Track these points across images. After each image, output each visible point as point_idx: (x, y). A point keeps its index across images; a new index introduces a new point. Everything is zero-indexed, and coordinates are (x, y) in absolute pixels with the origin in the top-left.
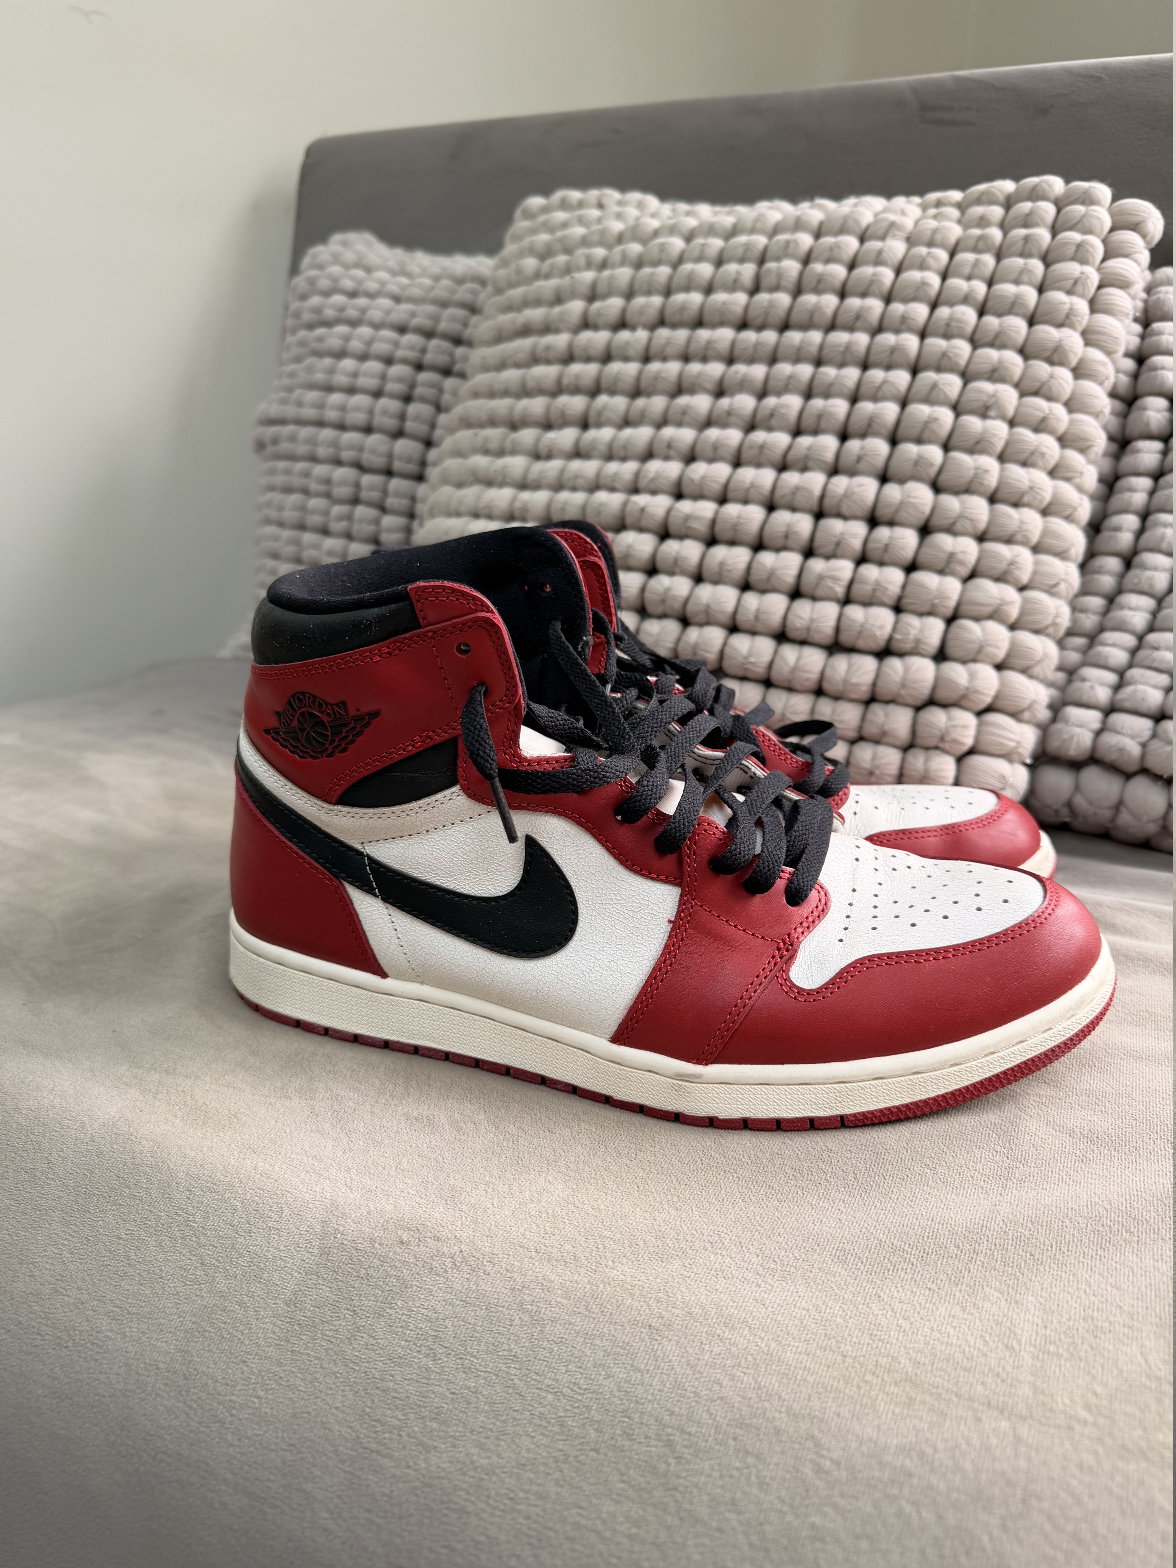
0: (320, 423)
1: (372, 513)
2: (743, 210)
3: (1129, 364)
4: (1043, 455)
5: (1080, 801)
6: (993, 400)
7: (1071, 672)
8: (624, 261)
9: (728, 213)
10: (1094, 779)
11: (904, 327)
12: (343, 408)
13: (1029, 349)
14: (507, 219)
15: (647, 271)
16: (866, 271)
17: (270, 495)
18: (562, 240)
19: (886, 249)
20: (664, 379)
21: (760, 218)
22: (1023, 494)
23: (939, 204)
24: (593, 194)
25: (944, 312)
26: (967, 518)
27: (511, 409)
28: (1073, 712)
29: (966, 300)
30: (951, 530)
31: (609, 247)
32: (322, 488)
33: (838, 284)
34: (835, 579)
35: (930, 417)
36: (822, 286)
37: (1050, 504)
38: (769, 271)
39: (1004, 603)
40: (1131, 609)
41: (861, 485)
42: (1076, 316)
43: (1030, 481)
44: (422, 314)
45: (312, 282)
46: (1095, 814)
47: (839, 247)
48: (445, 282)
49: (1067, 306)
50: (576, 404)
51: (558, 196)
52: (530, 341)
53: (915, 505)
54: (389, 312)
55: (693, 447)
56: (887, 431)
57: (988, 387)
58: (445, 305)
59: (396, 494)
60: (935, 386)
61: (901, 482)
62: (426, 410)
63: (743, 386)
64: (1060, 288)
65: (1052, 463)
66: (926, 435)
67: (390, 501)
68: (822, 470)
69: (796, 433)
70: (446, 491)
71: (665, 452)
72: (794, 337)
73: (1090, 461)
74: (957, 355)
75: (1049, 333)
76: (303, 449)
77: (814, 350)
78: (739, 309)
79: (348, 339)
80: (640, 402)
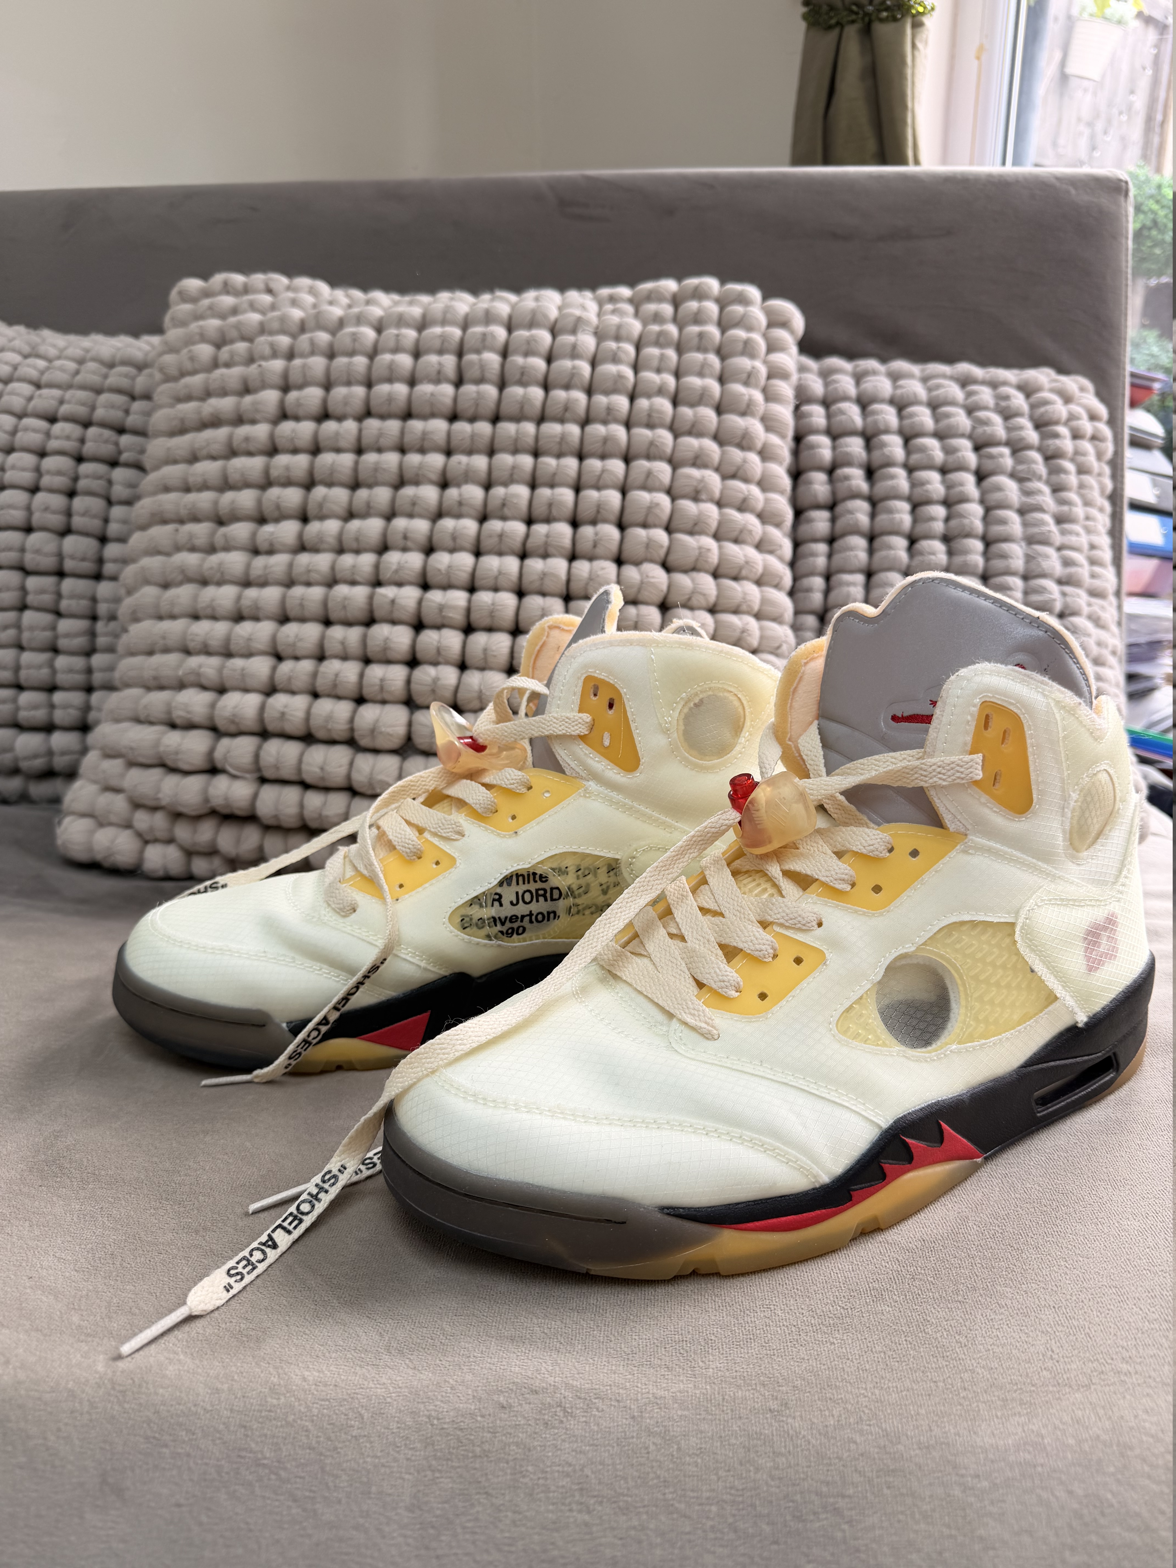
1: (46, 618)
2: (425, 300)
4: (750, 532)
6: (702, 484)
8: (314, 350)
9: (411, 303)
11: (610, 418)
13: (721, 436)
15: (341, 361)
16: (565, 364)
18: (237, 327)
19: (579, 343)
20: (384, 470)
21: (447, 310)
22: (740, 568)
23: (612, 299)
24: (258, 279)
25: (643, 403)
26: (699, 593)
27: (215, 503)
29: (661, 391)
30: (688, 605)
31: (294, 336)
33: (540, 376)
35: (650, 502)
36: (525, 378)
37: (763, 575)
38: (471, 363)
41: (603, 569)
42: (755, 406)
43: (745, 556)
44: (72, 401)
47: (535, 341)
48: (92, 365)
49: (746, 398)
50: (292, 496)
51: (218, 278)
52: (223, 432)
53: (653, 585)
54: (30, 399)
55: (430, 538)
56: (614, 516)
57: (695, 473)
58: (98, 391)
59: (72, 596)
60: (649, 474)
61: (637, 563)
62: (97, 504)
63: (467, 477)
64: (736, 381)
65: (757, 538)
66: (650, 520)
67: (64, 604)
68: (562, 556)
69: (530, 522)
70: (149, 593)
71: (401, 543)
72: (508, 428)
73: (784, 535)
74: (662, 443)
75: (735, 421)
77: (530, 441)
78: (448, 401)
80: (363, 493)
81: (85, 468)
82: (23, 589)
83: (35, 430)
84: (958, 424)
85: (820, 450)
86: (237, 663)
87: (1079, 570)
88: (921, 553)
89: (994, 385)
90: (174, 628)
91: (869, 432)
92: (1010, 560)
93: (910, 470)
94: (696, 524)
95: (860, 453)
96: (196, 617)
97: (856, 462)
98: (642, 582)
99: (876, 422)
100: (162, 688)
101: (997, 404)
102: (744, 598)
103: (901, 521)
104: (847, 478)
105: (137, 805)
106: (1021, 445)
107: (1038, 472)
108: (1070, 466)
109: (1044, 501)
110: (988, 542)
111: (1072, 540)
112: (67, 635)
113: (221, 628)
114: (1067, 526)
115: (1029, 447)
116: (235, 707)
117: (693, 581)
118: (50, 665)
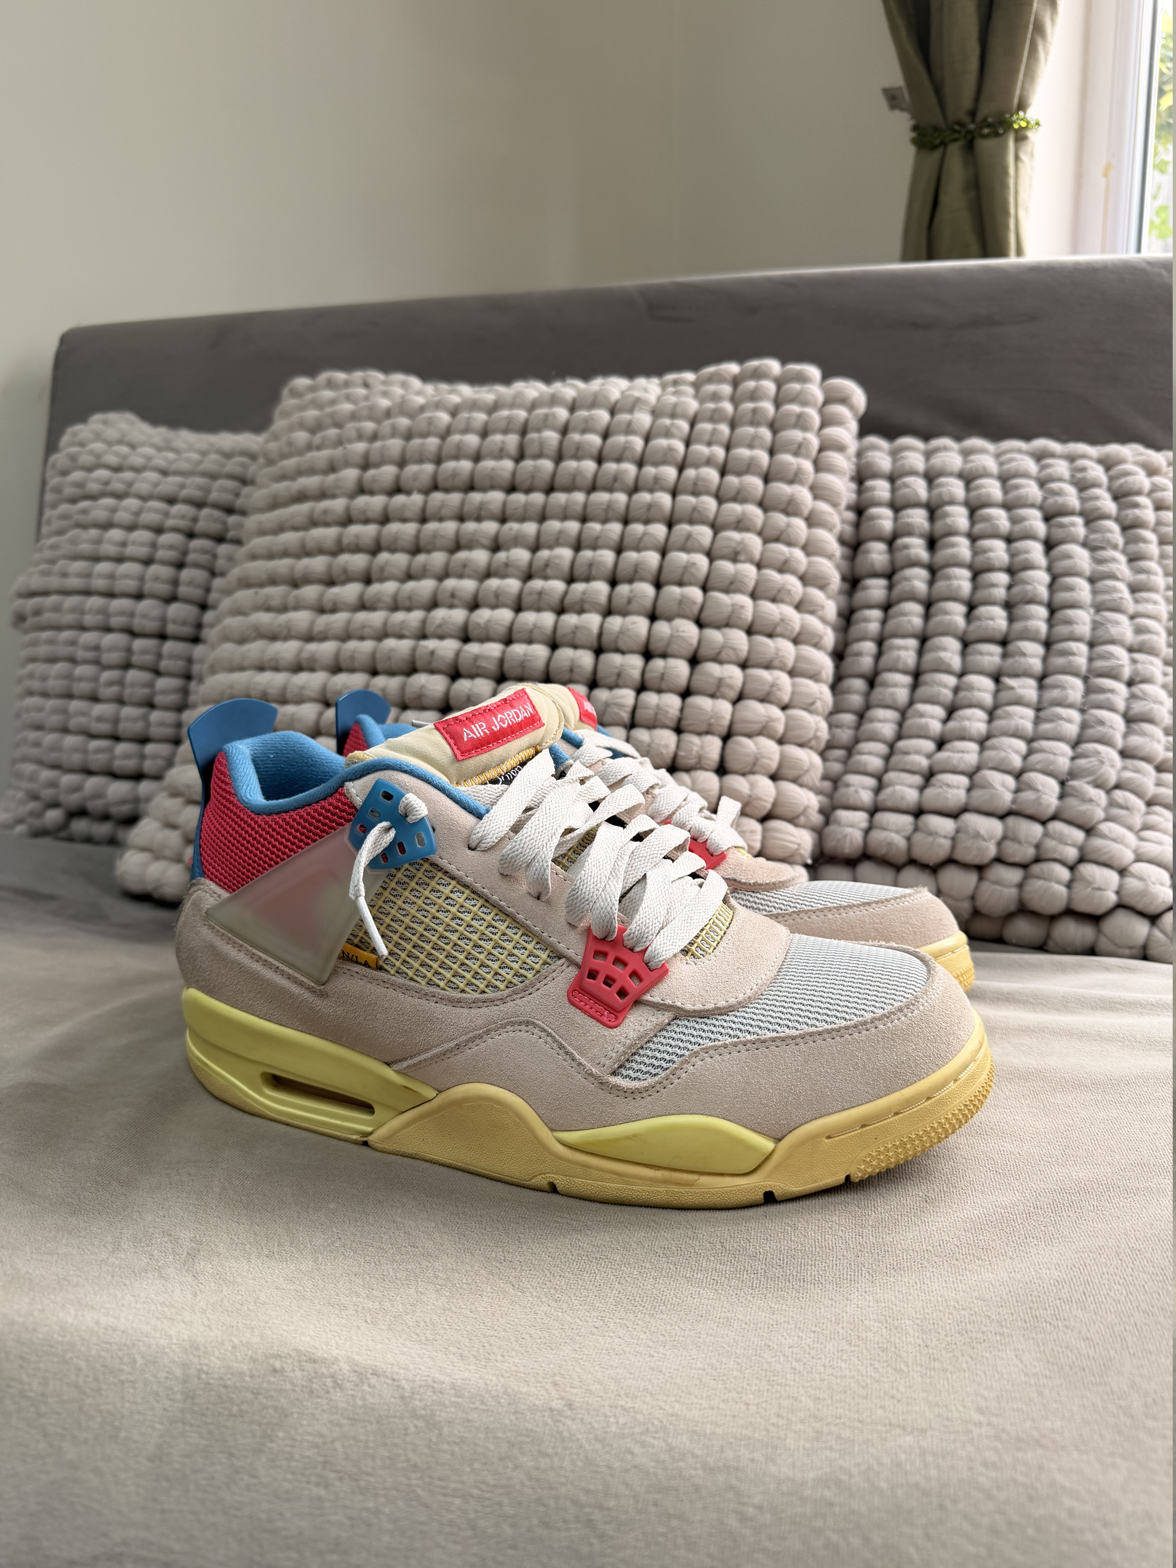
0: (87, 593)
1: (145, 676)
2: (501, 389)
3: (851, 516)
4: (789, 592)
6: (742, 546)
7: (835, 781)
8: (394, 433)
9: (488, 392)
10: (869, 873)
11: (657, 487)
12: (112, 576)
13: (767, 502)
14: (274, 398)
15: (416, 442)
16: (619, 439)
17: (30, 667)
18: (332, 415)
19: (634, 420)
20: (442, 537)
21: (518, 395)
22: (776, 625)
23: (675, 383)
24: (358, 375)
25: (691, 473)
26: (731, 648)
27: (292, 569)
28: (845, 815)
29: (709, 462)
30: (717, 659)
31: (378, 421)
32: (91, 655)
33: (595, 451)
34: (620, 706)
35: (688, 562)
36: (580, 453)
37: (800, 633)
38: (532, 441)
39: (771, 721)
40: (879, 721)
41: (634, 623)
42: (804, 474)
43: (781, 614)
44: (192, 487)
45: (73, 458)
47: (592, 419)
48: (213, 456)
49: (795, 466)
50: (357, 561)
51: (324, 376)
52: (305, 507)
53: (683, 639)
54: (156, 485)
55: (476, 596)
56: (651, 576)
57: (737, 536)
58: (213, 476)
59: (171, 657)
60: (690, 536)
61: (669, 619)
62: (200, 575)
63: (517, 541)
64: (787, 451)
65: (797, 598)
66: (686, 578)
67: (164, 664)
68: (597, 612)
69: (570, 580)
70: (227, 648)
71: (449, 601)
72: (560, 498)
73: (829, 597)
74: (705, 509)
75: (782, 489)
76: (69, 618)
77: (579, 509)
78: (507, 475)
79: (114, 510)
80: (421, 558)
81: (196, 543)
82: (129, 650)
83: (157, 511)
84: (1027, 495)
85: (880, 521)
86: (291, 709)
87: (1154, 637)
88: (979, 619)
89: (1071, 458)
91: (934, 504)
92: (1075, 626)
93: (973, 538)
94: (732, 583)
95: (922, 523)
96: (261, 669)
97: (917, 532)
98: (672, 636)
99: (940, 495)
101: (1073, 476)
102: (776, 654)
103: (959, 587)
104: (906, 547)
106: (1095, 515)
107: (1114, 541)
108: (1150, 536)
109: (1118, 569)
110: (1053, 609)
111: (1149, 608)
112: (164, 692)
113: (280, 678)
114: (1144, 595)
115: (1106, 517)
117: (724, 635)
118: (145, 718)
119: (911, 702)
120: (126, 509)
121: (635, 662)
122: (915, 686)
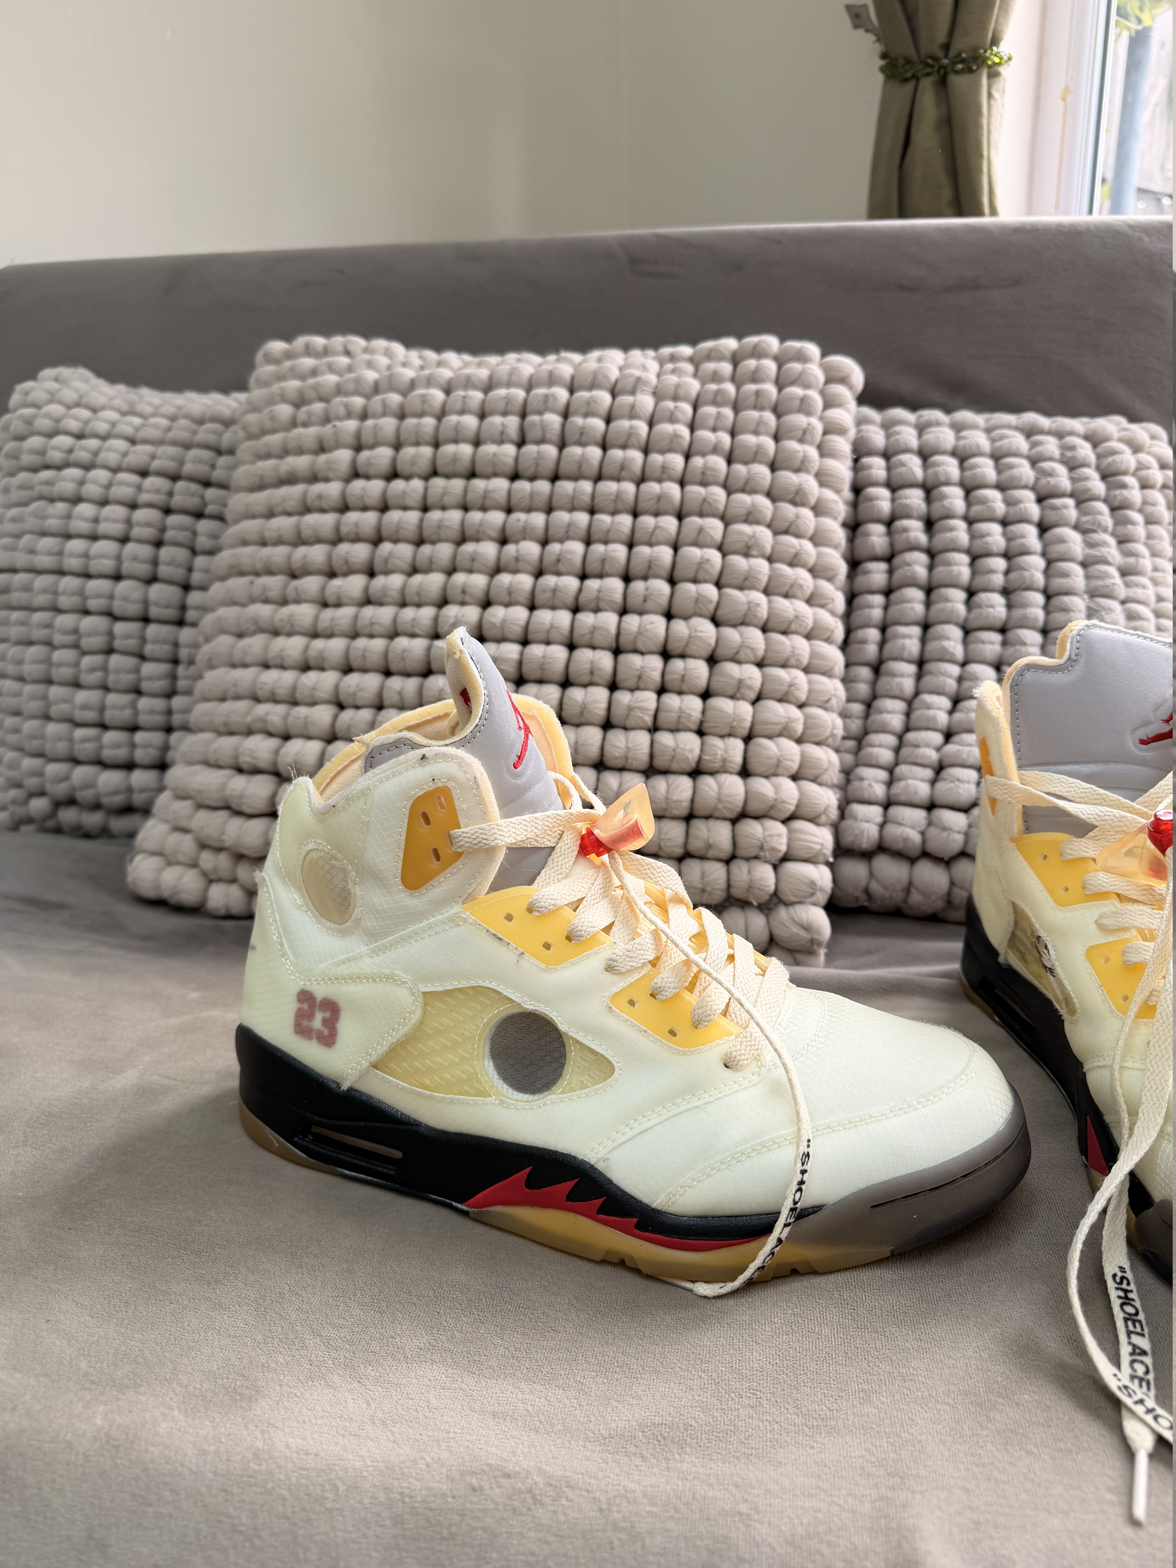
0: (60, 572)
1: (131, 661)
2: (493, 361)
3: (850, 496)
4: (801, 586)
5: (875, 887)
6: (753, 540)
7: (849, 774)
8: (386, 411)
9: (480, 364)
10: (886, 867)
11: (665, 476)
12: (86, 555)
13: (775, 493)
15: (411, 422)
16: (623, 424)
18: (316, 388)
19: (637, 403)
20: (447, 527)
21: (513, 371)
22: (790, 622)
23: (673, 358)
24: (338, 341)
25: (698, 461)
26: (747, 648)
27: (289, 557)
28: (859, 809)
29: (715, 449)
30: (735, 659)
31: (368, 397)
32: (69, 639)
33: (599, 436)
34: (643, 710)
35: (701, 558)
36: (584, 438)
37: (813, 629)
38: (533, 424)
39: (791, 720)
40: (888, 712)
41: (652, 623)
42: (810, 462)
43: (795, 610)
44: (164, 457)
45: (29, 421)
46: (891, 897)
47: (595, 402)
48: (183, 422)
49: (801, 454)
50: (360, 552)
51: (301, 341)
52: (296, 490)
53: (701, 639)
54: (125, 454)
55: (487, 593)
56: (665, 573)
57: (747, 529)
58: (187, 446)
59: (156, 641)
60: (701, 530)
61: (686, 618)
62: (181, 554)
63: (525, 534)
64: (792, 438)
65: (808, 592)
66: (701, 576)
67: (149, 649)
68: (613, 610)
69: (583, 577)
70: (224, 642)
71: (460, 597)
72: (566, 487)
73: (837, 588)
74: (715, 501)
75: (789, 478)
76: (41, 599)
77: (587, 499)
78: (510, 461)
79: (82, 483)
80: (426, 549)
81: (173, 520)
82: (111, 634)
83: (128, 484)
84: (1021, 475)
85: (879, 502)
86: (302, 711)
87: (1144, 623)
88: (979, 606)
89: (1060, 435)
90: (245, 676)
91: (930, 484)
92: (1072, 614)
93: (970, 521)
94: (746, 579)
95: (920, 505)
96: (267, 666)
97: (915, 514)
98: (690, 635)
99: (936, 474)
100: (231, 733)
101: (1062, 455)
102: (793, 652)
103: (960, 574)
104: (905, 530)
105: (203, 846)
106: (1086, 496)
107: (1104, 523)
108: (1138, 517)
109: (1108, 553)
110: (1049, 595)
111: (1138, 592)
112: (150, 678)
113: (288, 677)
114: (1132, 579)
115: (1095, 498)
116: (297, 754)
117: (741, 635)
118: (133, 706)
119: (917, 694)
120: (95, 482)
121: (655, 663)
122: (919, 677)
